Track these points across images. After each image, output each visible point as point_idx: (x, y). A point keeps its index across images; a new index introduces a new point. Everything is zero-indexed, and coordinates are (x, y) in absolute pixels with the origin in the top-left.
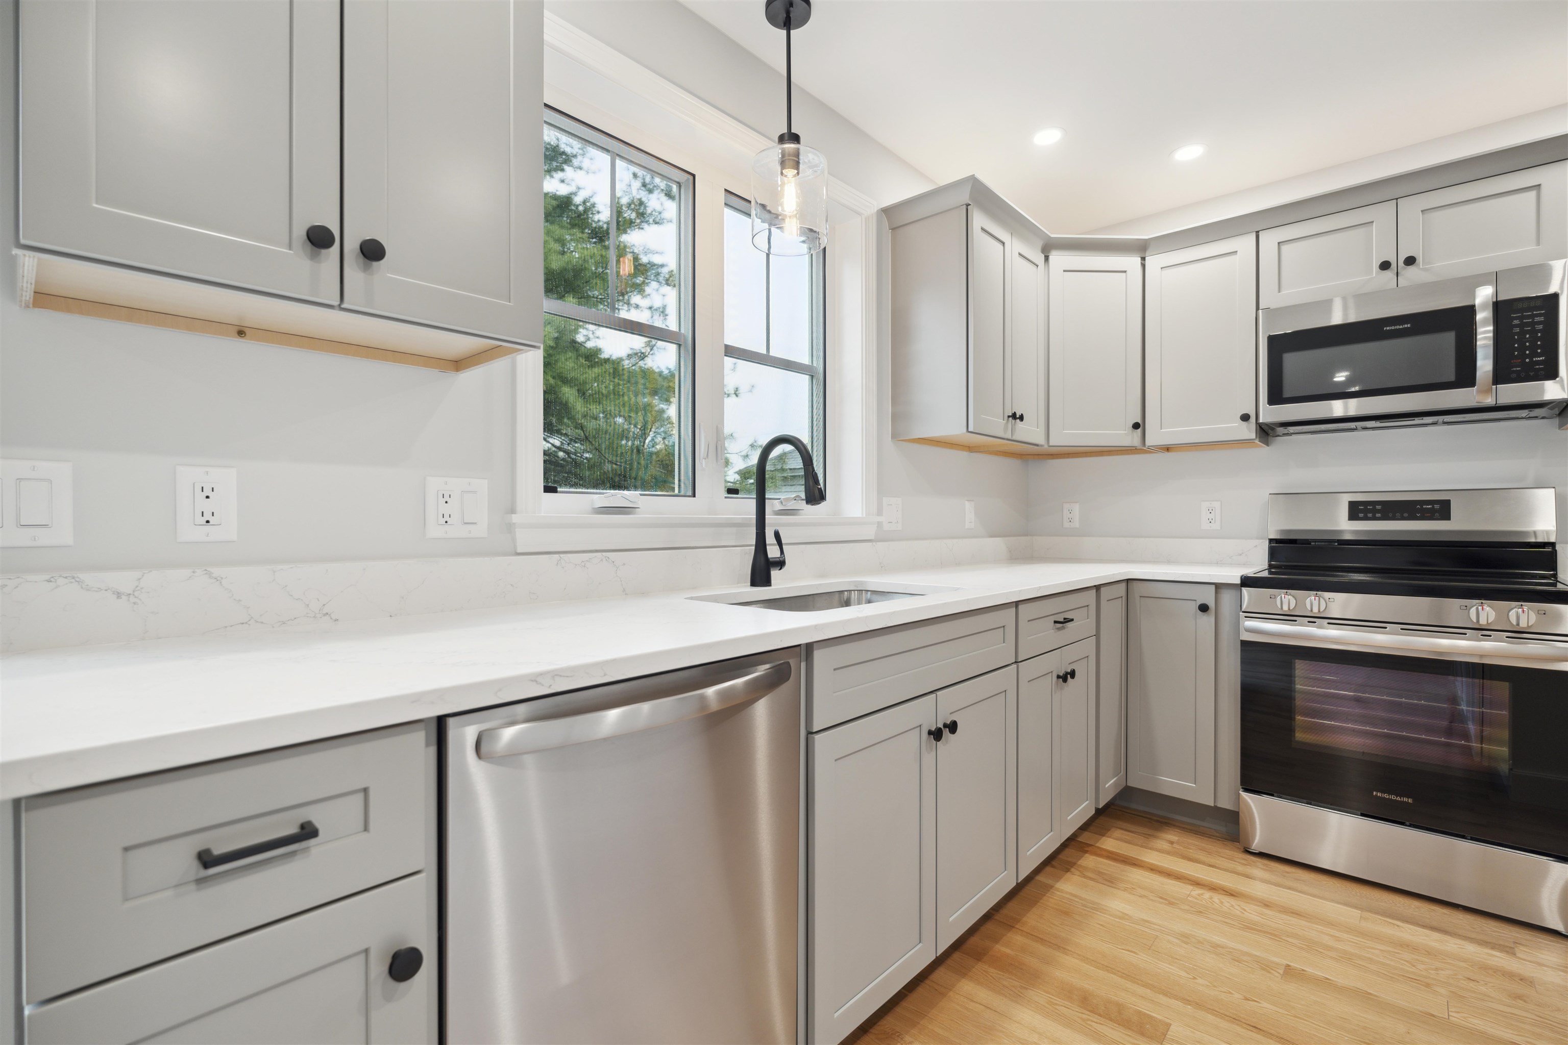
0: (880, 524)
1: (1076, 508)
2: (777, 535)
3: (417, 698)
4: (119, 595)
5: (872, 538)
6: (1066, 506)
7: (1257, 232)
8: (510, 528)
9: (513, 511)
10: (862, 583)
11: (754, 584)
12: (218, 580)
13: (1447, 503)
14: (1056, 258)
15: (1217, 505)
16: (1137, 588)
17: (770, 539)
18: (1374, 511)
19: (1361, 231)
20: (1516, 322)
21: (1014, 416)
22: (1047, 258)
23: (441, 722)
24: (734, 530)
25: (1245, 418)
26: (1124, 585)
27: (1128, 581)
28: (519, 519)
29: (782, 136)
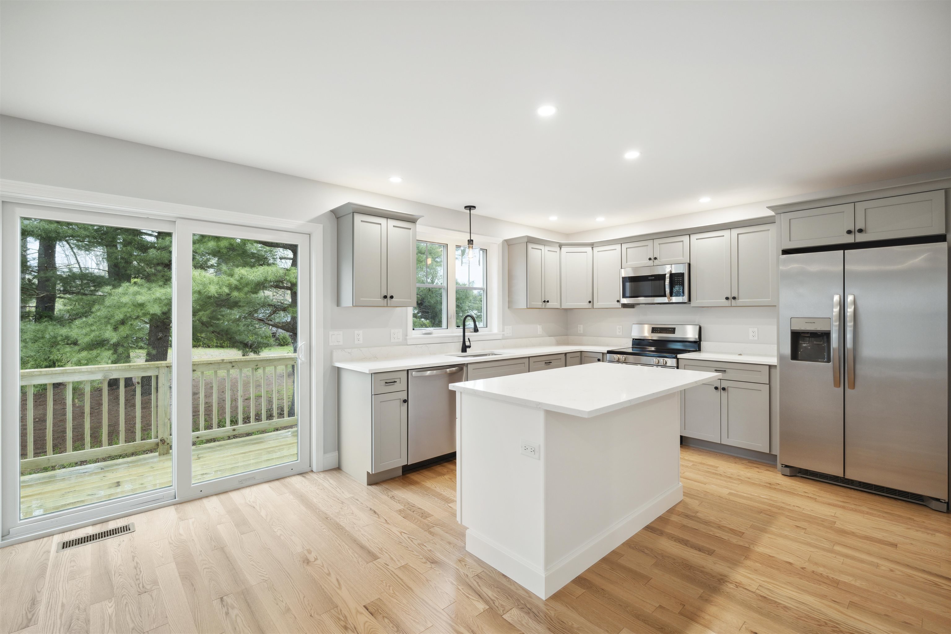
0: (503, 335)
1: (582, 326)
2: (469, 339)
3: (406, 367)
4: (349, 353)
5: (501, 338)
6: (579, 325)
7: (621, 244)
8: (406, 339)
9: (407, 336)
10: (493, 352)
11: (462, 352)
12: (361, 351)
13: (674, 329)
14: (564, 249)
15: (621, 327)
16: (584, 354)
17: (467, 340)
18: (657, 331)
19: (645, 247)
20: (676, 279)
21: (545, 301)
22: (561, 248)
23: (408, 370)
24: (458, 338)
25: (618, 301)
26: (579, 353)
27: (581, 351)
28: (408, 337)
29: (468, 240)
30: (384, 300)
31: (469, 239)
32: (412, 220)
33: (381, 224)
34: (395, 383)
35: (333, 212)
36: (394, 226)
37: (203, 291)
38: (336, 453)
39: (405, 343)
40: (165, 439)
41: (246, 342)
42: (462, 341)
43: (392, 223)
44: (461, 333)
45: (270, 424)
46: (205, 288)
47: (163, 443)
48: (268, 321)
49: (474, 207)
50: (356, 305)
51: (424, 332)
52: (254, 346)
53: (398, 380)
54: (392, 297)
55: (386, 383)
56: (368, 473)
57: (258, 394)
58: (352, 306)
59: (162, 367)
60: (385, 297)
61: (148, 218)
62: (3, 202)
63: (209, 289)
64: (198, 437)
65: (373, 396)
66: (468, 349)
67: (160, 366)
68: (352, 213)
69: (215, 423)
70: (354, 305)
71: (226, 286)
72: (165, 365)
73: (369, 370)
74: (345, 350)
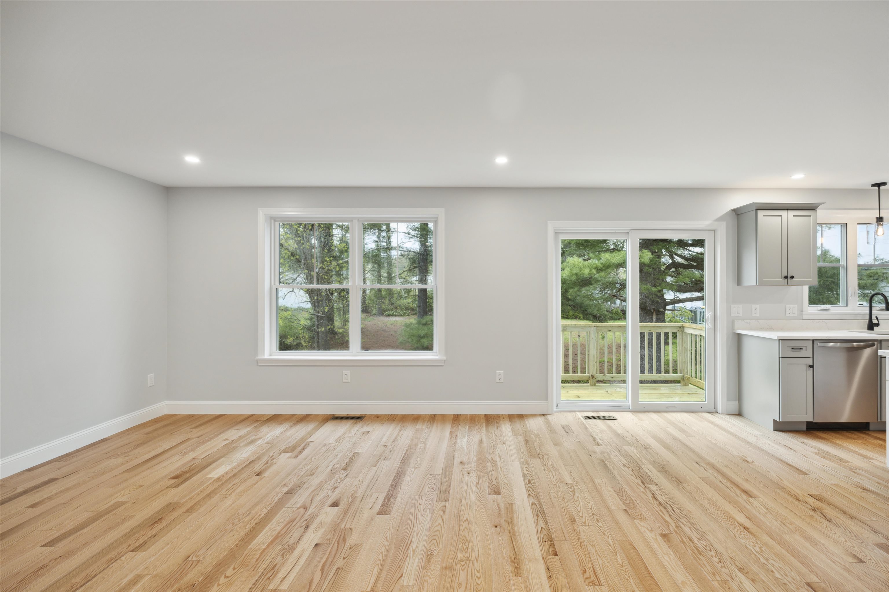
2: (876, 317)
3: (812, 337)
4: (748, 323)
8: (802, 315)
9: (802, 311)
11: (868, 329)
12: (758, 322)
17: (874, 318)
23: (813, 341)
24: (863, 316)
28: (804, 313)
29: (877, 218)
30: (784, 279)
31: (878, 216)
32: (812, 208)
33: (781, 216)
34: (801, 350)
35: (735, 211)
36: (794, 216)
37: (579, 274)
38: (737, 402)
39: (800, 317)
40: (594, 375)
41: (595, 314)
42: (868, 319)
43: (791, 213)
44: (867, 311)
45: (659, 377)
46: (581, 271)
47: (593, 378)
48: (620, 297)
49: (884, 184)
50: (761, 283)
51: (819, 309)
52: (601, 319)
53: (804, 348)
54: (792, 277)
55: (792, 349)
56: (775, 421)
57: (602, 360)
58: (755, 285)
59: (592, 326)
60: (786, 277)
61: (615, 232)
62: (556, 232)
63: (583, 272)
64: (612, 378)
65: (780, 358)
66: (875, 328)
67: (591, 325)
68: (755, 211)
69: (622, 369)
70: (757, 284)
71: (594, 269)
72: (594, 325)
73: (778, 337)
74: (745, 320)
